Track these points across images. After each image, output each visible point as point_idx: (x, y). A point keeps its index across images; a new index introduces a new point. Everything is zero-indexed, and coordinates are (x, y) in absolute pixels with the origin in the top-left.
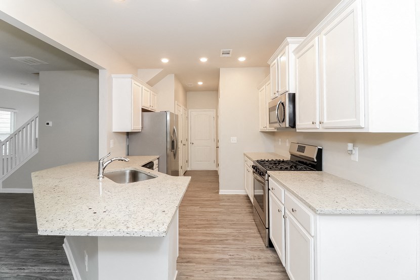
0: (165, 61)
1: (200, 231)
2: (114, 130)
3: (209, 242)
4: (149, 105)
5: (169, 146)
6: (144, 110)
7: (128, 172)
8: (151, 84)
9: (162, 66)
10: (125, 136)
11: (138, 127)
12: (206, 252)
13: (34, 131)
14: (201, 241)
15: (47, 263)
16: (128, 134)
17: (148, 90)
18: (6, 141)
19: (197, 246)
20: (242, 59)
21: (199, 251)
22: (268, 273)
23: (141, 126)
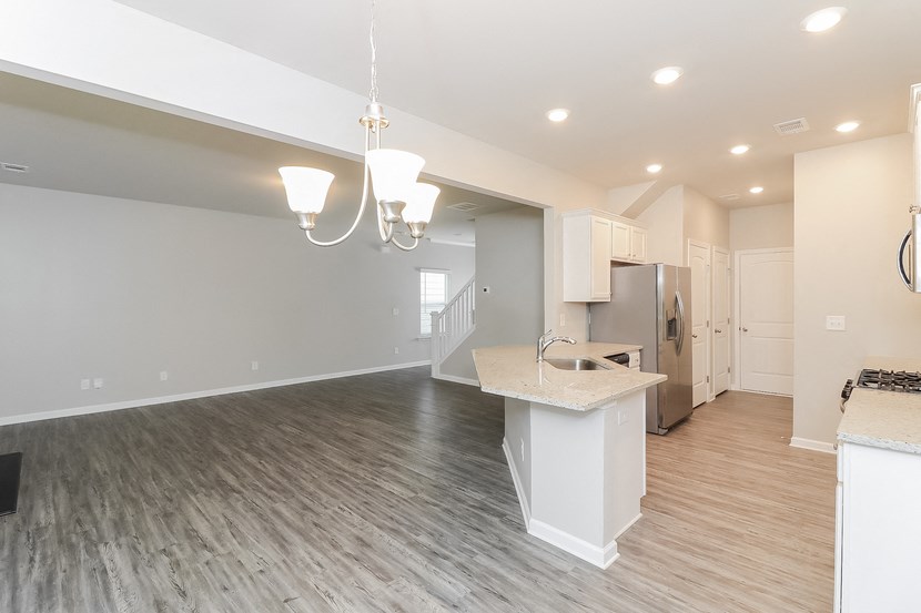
0: (654, 169)
1: (705, 486)
2: (567, 298)
3: (715, 504)
4: (627, 254)
5: (663, 330)
6: (614, 264)
7: (578, 362)
8: (631, 215)
9: (650, 178)
10: (585, 308)
11: (602, 293)
12: (700, 512)
13: (470, 301)
14: (701, 498)
15: (486, 456)
16: (589, 304)
17: (624, 226)
18: (443, 313)
19: (690, 502)
20: (847, 127)
21: (690, 508)
22: (816, 576)
23: (609, 292)
